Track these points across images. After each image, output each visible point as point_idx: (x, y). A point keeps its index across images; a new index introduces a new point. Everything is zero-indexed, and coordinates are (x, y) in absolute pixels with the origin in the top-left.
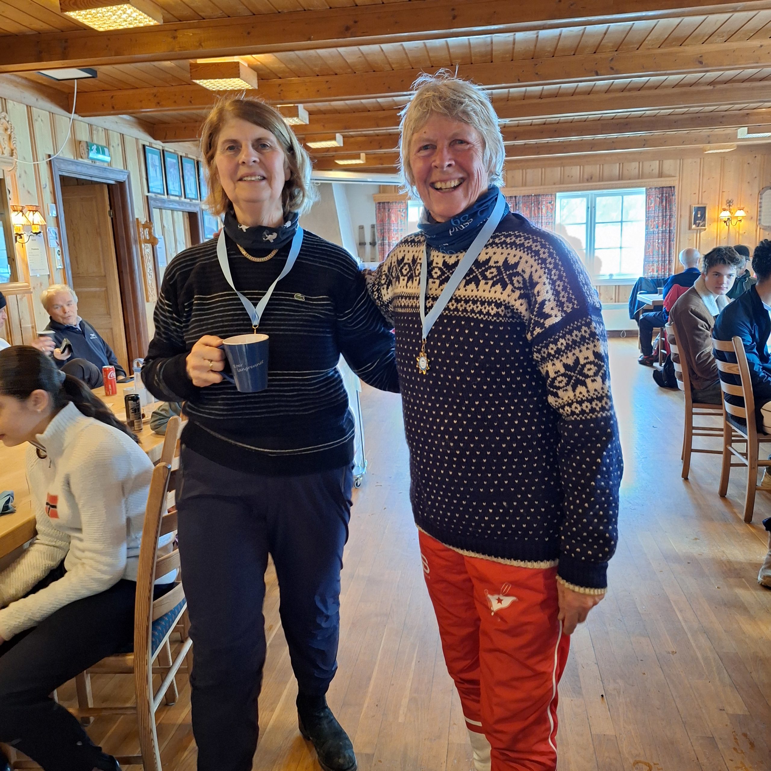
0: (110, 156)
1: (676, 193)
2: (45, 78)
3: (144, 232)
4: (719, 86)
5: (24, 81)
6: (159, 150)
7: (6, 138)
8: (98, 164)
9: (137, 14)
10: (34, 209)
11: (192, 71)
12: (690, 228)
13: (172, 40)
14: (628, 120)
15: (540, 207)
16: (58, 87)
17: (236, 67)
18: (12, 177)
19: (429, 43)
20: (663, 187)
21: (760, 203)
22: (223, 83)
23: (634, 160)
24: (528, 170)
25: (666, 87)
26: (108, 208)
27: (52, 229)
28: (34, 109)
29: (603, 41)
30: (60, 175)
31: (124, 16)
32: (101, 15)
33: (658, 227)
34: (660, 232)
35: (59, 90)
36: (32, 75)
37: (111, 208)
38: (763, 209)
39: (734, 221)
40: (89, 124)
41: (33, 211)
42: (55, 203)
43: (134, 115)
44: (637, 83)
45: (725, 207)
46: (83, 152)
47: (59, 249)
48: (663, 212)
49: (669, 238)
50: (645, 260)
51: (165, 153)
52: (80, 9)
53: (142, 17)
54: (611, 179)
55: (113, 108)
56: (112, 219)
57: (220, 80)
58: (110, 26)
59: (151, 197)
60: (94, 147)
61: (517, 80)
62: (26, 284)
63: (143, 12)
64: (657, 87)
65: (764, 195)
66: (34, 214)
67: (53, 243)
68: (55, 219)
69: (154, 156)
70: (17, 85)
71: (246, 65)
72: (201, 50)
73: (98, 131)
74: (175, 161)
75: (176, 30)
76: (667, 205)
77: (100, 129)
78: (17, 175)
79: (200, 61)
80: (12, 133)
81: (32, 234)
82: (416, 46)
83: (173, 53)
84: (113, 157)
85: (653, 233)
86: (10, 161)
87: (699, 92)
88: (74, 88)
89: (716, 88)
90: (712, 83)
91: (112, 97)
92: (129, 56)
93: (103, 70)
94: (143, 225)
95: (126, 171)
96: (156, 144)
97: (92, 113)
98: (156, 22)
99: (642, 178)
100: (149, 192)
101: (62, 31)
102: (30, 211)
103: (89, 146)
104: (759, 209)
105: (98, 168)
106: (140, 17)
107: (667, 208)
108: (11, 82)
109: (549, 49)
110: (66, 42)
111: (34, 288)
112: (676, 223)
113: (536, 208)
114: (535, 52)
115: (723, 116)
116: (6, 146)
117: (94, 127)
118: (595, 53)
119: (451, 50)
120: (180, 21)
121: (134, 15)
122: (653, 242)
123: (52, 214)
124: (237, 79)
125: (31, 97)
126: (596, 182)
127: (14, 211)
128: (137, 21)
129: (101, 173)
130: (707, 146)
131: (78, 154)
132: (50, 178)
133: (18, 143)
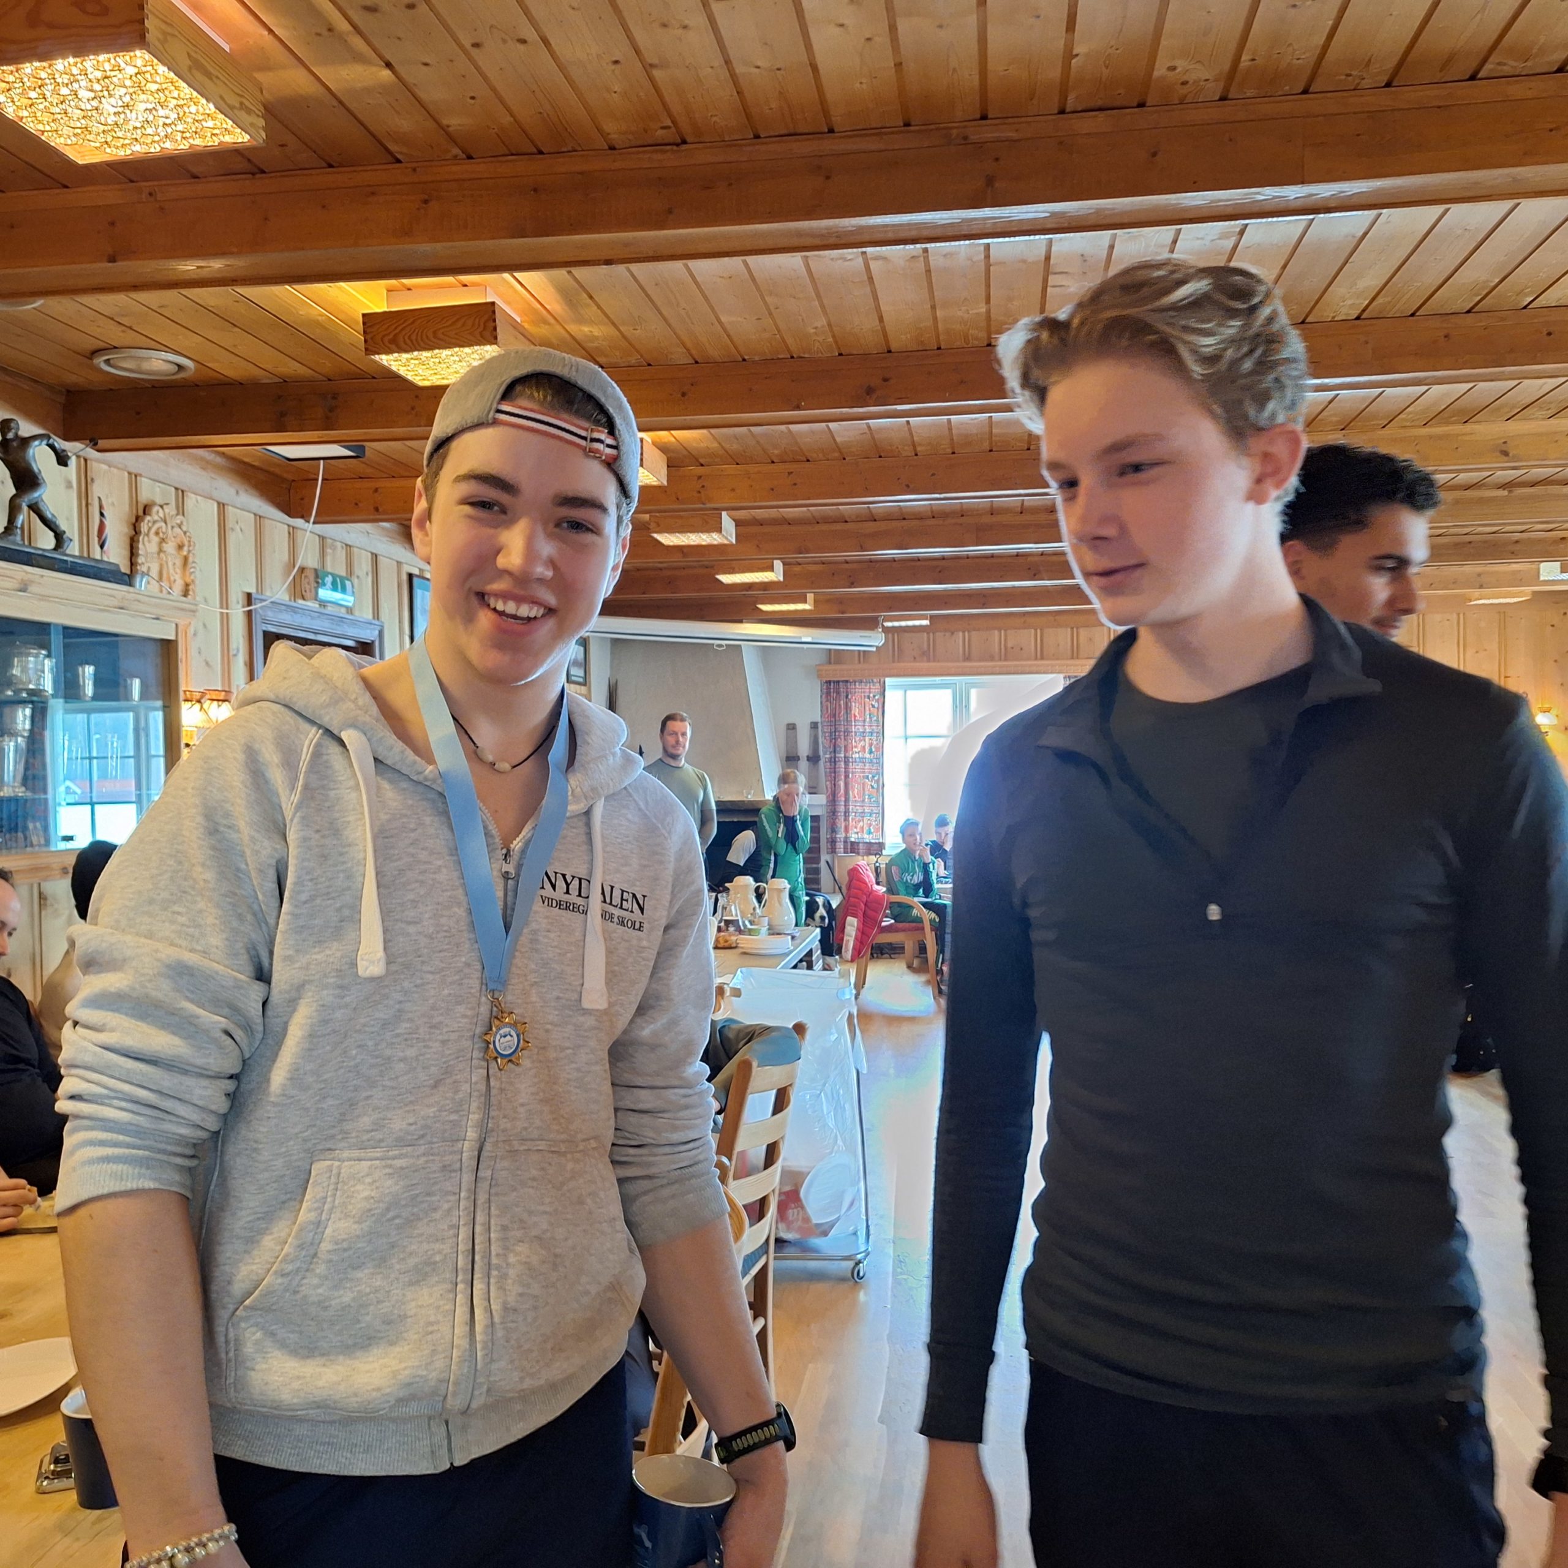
0: (352, 594)
2: (270, 457)
4: (1518, 491)
5: (219, 460)
7: (179, 562)
8: (330, 609)
10: (222, 696)
16: (285, 471)
18: (186, 635)
28: (230, 510)
30: (264, 632)
35: (276, 476)
36: (247, 453)
40: (320, 537)
41: (219, 700)
46: (307, 587)
52: (401, 350)
55: (377, 509)
58: (443, 378)
60: (328, 579)
66: (219, 705)
70: (205, 465)
71: (652, 444)
73: (334, 548)
77: (339, 544)
78: (191, 632)
80: (190, 554)
84: (357, 595)
86: (185, 606)
87: (1481, 501)
88: (318, 475)
89: (1514, 493)
90: (1508, 485)
91: (376, 490)
93: (383, 448)
95: (376, 622)
101: (329, 380)
102: (214, 700)
103: (318, 577)
105: (330, 617)
108: (198, 460)
110: (334, 398)
115: (1517, 542)
116: (178, 577)
117: (329, 541)
125: (228, 489)
127: (186, 700)
129: (334, 627)
130: (1477, 592)
131: (297, 590)
132: (247, 638)
133: (198, 573)
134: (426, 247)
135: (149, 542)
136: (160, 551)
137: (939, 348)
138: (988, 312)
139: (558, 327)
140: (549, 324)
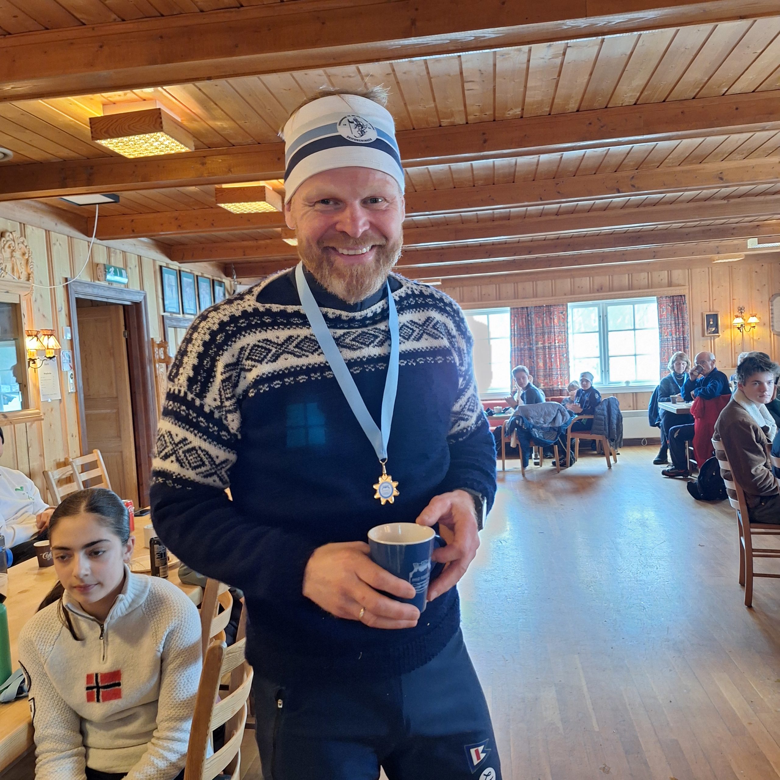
0: (127, 277)
1: (687, 302)
2: (66, 203)
3: (158, 351)
4: (732, 201)
5: (43, 207)
6: (176, 270)
7: (24, 262)
8: (115, 285)
9: (170, 142)
10: (50, 333)
11: (218, 195)
12: (703, 335)
13: (201, 166)
14: (640, 233)
15: (552, 317)
16: (78, 212)
17: (262, 191)
18: (27, 300)
19: (454, 166)
20: (673, 296)
21: (772, 309)
22: (248, 206)
23: (642, 271)
24: (539, 282)
25: (682, 202)
26: (123, 329)
27: (66, 354)
28: (52, 234)
29: (626, 161)
30: (76, 298)
31: (156, 144)
32: (133, 143)
33: (671, 335)
34: (674, 339)
35: (78, 215)
36: (53, 201)
37: (126, 329)
38: (775, 315)
39: (747, 328)
40: (107, 247)
41: (48, 335)
42: (70, 326)
43: (153, 238)
44: (653, 198)
45: (737, 314)
46: (100, 274)
47: (72, 372)
48: (675, 320)
49: (684, 345)
50: (661, 368)
51: (182, 273)
52: (112, 137)
53: (175, 145)
54: (621, 289)
55: (133, 231)
56: (127, 339)
57: (246, 204)
58: (140, 154)
59: (167, 316)
60: (112, 270)
61: (539, 199)
62: (38, 411)
63: (176, 139)
64: (672, 202)
65: (774, 302)
66: (49, 338)
67: (66, 367)
68: (70, 342)
69: (171, 276)
70: (36, 210)
71: (271, 189)
72: (230, 175)
73: (116, 253)
74: (191, 280)
75: (204, 157)
76: (679, 313)
77: (118, 251)
78: (33, 299)
79: (225, 186)
80: (30, 258)
81: (46, 358)
82: (441, 168)
83: (201, 178)
84: (130, 278)
85: (668, 341)
86: (27, 286)
87: (714, 206)
88: (95, 212)
89: (729, 202)
90: (727, 197)
91: (132, 221)
92: (156, 182)
93: (125, 195)
94: (158, 344)
95: (142, 292)
96: (173, 265)
97: (111, 237)
98: (187, 149)
99: (652, 288)
100: (164, 311)
101: (88, 159)
102: (45, 335)
103: (106, 269)
104: (771, 316)
105: (115, 290)
106: (173, 144)
107: (679, 316)
108: (30, 207)
109: (571, 169)
110: (92, 168)
111: (44, 414)
112: (689, 330)
113: (548, 318)
114: (557, 171)
115: (734, 228)
116: (23, 270)
117: (112, 250)
118: (615, 171)
119: (475, 173)
120: (210, 148)
121: (166, 143)
122: (668, 349)
123: (66, 337)
124: (262, 202)
125: (50, 222)
126: (607, 292)
127: (29, 336)
128: (168, 149)
129: (118, 294)
130: (716, 256)
131: (95, 277)
132: (66, 301)
133: (35, 268)
134: (104, 73)
135: (5, 252)
136: (12, 256)
137: (414, 129)
138: (436, 106)
139: (203, 123)
140: (198, 121)
